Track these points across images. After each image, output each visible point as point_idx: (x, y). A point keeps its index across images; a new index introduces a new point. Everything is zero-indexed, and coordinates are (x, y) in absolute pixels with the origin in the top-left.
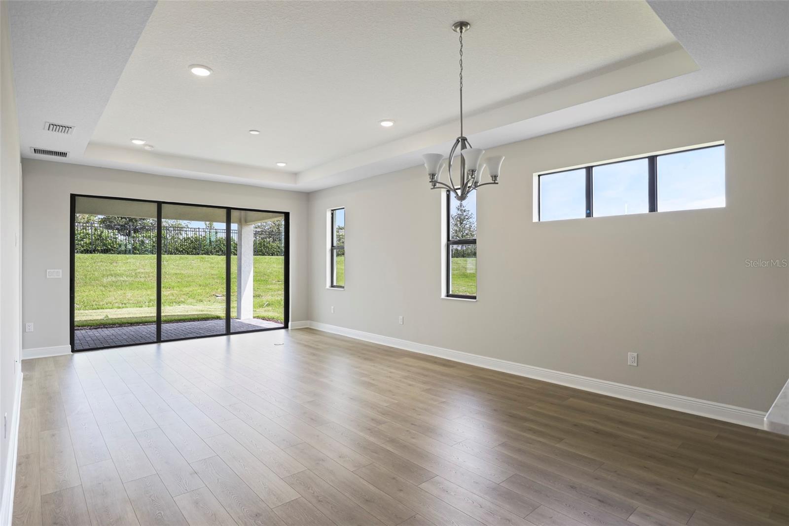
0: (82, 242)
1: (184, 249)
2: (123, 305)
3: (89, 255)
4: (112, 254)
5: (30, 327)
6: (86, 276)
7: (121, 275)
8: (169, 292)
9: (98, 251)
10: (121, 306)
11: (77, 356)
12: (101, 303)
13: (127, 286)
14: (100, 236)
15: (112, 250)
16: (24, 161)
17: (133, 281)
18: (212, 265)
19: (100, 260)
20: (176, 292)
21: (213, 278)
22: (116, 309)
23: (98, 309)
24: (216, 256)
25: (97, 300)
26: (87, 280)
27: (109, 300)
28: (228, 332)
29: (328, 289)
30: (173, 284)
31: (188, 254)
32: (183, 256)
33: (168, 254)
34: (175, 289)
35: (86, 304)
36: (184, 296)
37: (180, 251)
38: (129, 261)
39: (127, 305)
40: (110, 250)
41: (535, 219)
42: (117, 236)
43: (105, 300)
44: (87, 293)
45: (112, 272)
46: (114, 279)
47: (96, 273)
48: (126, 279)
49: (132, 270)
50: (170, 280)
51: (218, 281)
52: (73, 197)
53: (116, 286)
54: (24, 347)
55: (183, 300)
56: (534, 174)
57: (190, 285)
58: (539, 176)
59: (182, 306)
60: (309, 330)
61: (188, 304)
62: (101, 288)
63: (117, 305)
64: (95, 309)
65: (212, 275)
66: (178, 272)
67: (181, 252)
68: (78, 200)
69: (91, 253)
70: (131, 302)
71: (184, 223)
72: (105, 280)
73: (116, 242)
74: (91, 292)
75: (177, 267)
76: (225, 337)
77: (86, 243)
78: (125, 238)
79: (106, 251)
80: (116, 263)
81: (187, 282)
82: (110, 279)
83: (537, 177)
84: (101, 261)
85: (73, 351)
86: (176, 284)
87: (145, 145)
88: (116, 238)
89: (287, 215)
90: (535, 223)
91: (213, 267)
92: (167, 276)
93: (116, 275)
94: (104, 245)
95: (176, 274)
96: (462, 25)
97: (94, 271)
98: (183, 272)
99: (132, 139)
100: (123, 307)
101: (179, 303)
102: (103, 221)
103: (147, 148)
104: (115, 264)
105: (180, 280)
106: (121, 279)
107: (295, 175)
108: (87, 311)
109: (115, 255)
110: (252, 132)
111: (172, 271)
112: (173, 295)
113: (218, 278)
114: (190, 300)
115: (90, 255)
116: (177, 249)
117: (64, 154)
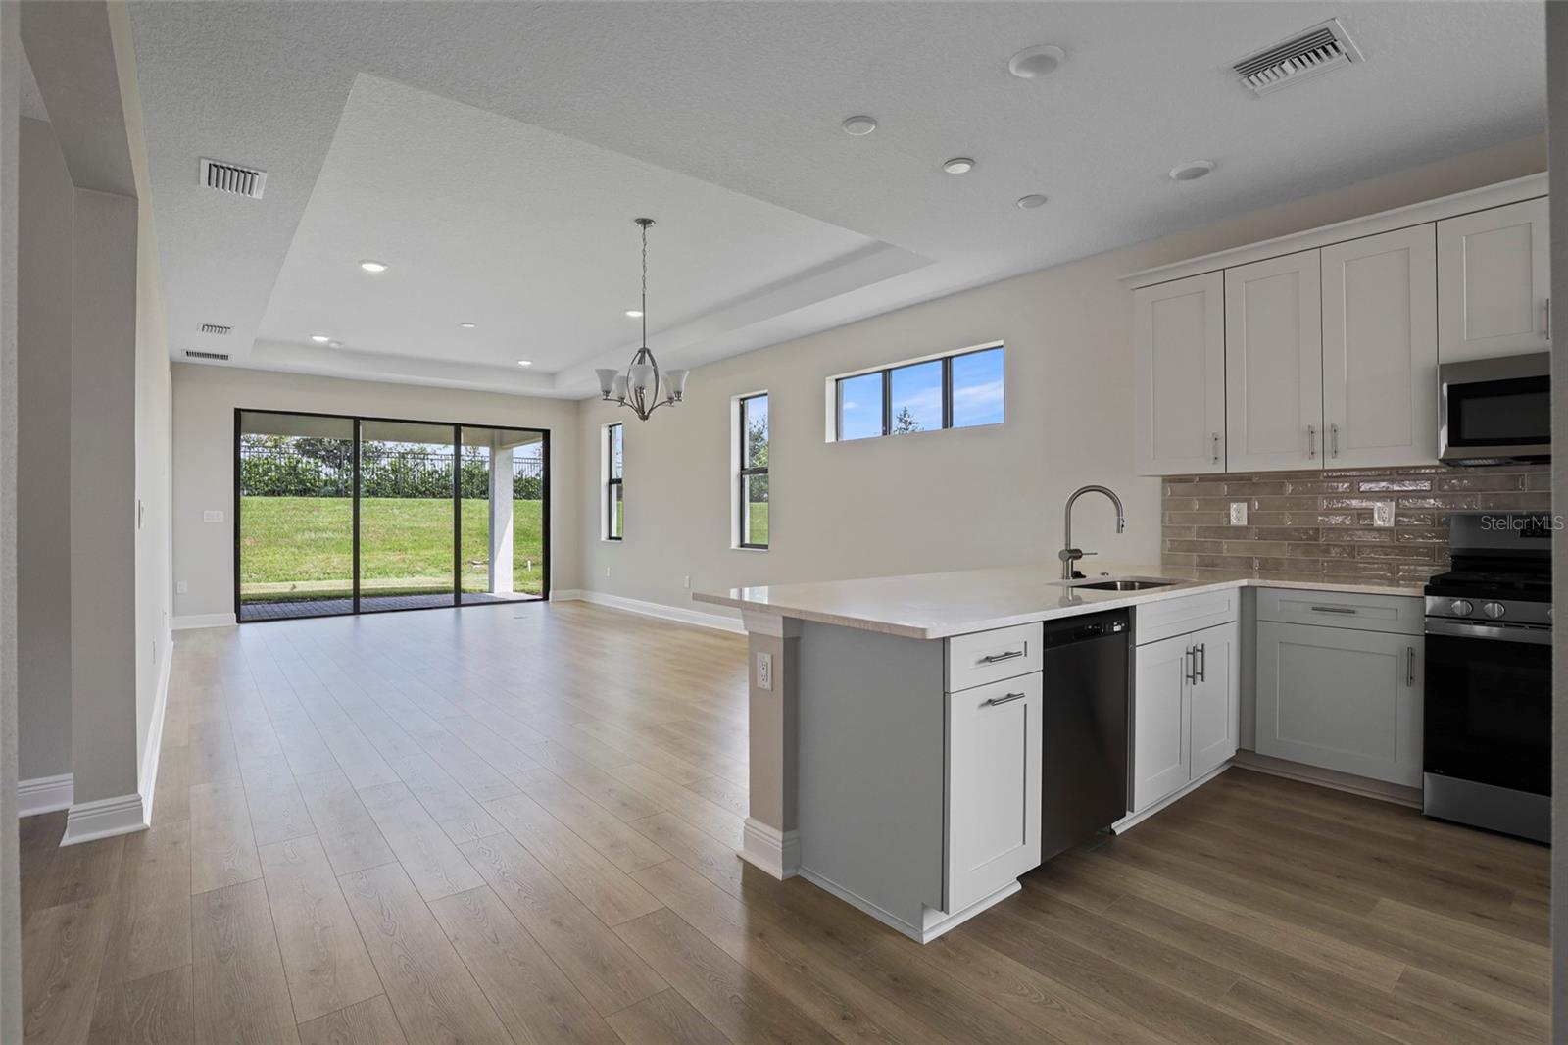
0: (266, 478)
1: (427, 490)
2: (326, 576)
3: (275, 498)
4: (312, 496)
5: (183, 586)
6: (269, 530)
7: (324, 530)
8: (398, 557)
9: (291, 492)
10: (322, 576)
11: (244, 627)
12: (292, 573)
13: (333, 546)
14: (295, 468)
15: (313, 491)
16: (175, 366)
17: (342, 539)
18: (471, 515)
19: (293, 506)
20: (410, 557)
21: (470, 535)
22: (314, 582)
23: (287, 580)
24: (480, 500)
25: (286, 567)
26: (273, 537)
27: (304, 567)
28: (458, 604)
29: (603, 542)
30: (406, 544)
31: (435, 496)
32: (425, 500)
33: (402, 497)
34: (409, 552)
35: (269, 574)
36: (420, 564)
37: (421, 493)
38: (337, 508)
39: (332, 576)
40: (309, 490)
41: (830, 438)
42: (320, 469)
43: (298, 569)
44: (270, 558)
45: (311, 525)
46: (313, 536)
47: (286, 527)
48: (332, 536)
49: (342, 522)
50: (401, 538)
51: (479, 540)
52: (238, 412)
53: (316, 547)
54: (175, 613)
55: (419, 569)
56: (827, 379)
57: (433, 546)
58: (837, 381)
59: (417, 577)
60: (580, 603)
61: (426, 575)
62: (293, 549)
63: (316, 575)
64: (282, 581)
65: (470, 530)
66: (415, 525)
67: (424, 494)
68: (246, 417)
69: (279, 495)
70: (338, 571)
71: (430, 448)
72: (299, 538)
73: (319, 478)
74: (278, 556)
75: (413, 518)
76: (452, 610)
77: (271, 480)
78: (332, 470)
79: (304, 492)
80: (318, 511)
81: (428, 541)
82: (307, 535)
83: (834, 383)
84: (294, 509)
85: (239, 621)
86: (410, 545)
87: (330, 342)
88: (318, 472)
89: (546, 434)
90: (829, 444)
91: (472, 518)
92: (397, 532)
93: (317, 530)
94: (301, 482)
95: (411, 528)
96: (645, 222)
97: (282, 524)
98: (422, 526)
99: (312, 336)
100: (325, 579)
101: (412, 574)
102: (298, 446)
103: (333, 345)
104: (315, 513)
105: (417, 538)
106: (325, 535)
107: (552, 376)
108: (269, 584)
109: (318, 498)
110: (466, 326)
111: (406, 524)
112: (404, 561)
113: (478, 535)
114: (431, 569)
115: (278, 499)
116: (417, 490)
117: (224, 357)
